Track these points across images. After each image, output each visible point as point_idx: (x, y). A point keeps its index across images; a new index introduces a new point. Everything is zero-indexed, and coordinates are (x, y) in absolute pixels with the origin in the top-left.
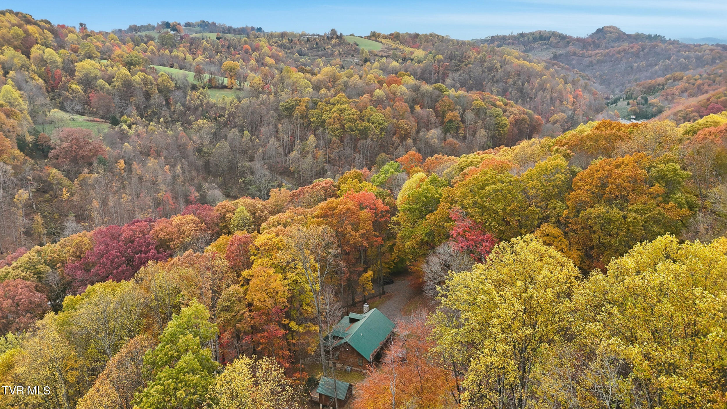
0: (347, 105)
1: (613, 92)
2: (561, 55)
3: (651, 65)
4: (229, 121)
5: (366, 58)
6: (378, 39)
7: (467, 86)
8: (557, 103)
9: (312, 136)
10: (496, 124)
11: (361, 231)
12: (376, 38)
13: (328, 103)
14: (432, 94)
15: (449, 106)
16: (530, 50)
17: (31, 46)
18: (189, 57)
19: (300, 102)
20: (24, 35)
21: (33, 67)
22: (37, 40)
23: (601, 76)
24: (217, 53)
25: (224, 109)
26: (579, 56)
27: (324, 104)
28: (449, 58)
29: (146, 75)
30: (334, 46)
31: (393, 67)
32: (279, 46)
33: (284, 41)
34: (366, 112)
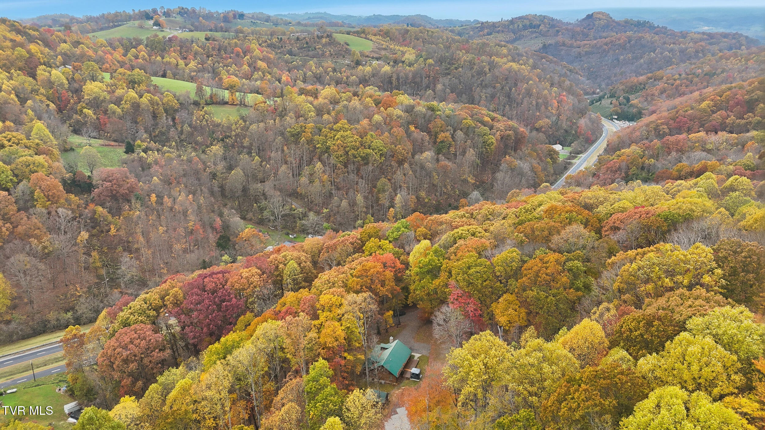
0: (349, 132)
1: (600, 86)
2: (550, 45)
3: (637, 58)
4: (236, 142)
5: (357, 60)
6: (368, 36)
7: (457, 91)
8: (543, 108)
9: (319, 163)
10: (484, 142)
11: (387, 287)
12: (366, 35)
13: (331, 129)
14: (425, 115)
15: (441, 127)
16: (519, 39)
17: (36, 67)
18: (181, 62)
19: (306, 128)
20: (28, 55)
21: (42, 90)
22: (39, 59)
23: (589, 69)
24: (208, 57)
25: (229, 128)
26: (568, 47)
27: (327, 130)
28: (440, 61)
29: (153, 96)
30: (324, 45)
31: (385, 72)
32: (269, 46)
33: (274, 41)
34: (366, 139)
